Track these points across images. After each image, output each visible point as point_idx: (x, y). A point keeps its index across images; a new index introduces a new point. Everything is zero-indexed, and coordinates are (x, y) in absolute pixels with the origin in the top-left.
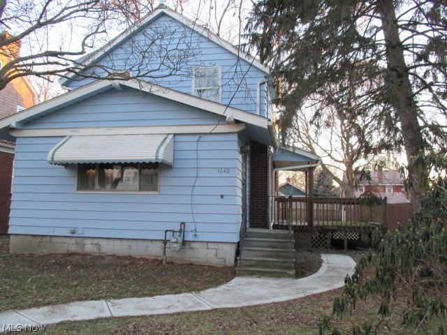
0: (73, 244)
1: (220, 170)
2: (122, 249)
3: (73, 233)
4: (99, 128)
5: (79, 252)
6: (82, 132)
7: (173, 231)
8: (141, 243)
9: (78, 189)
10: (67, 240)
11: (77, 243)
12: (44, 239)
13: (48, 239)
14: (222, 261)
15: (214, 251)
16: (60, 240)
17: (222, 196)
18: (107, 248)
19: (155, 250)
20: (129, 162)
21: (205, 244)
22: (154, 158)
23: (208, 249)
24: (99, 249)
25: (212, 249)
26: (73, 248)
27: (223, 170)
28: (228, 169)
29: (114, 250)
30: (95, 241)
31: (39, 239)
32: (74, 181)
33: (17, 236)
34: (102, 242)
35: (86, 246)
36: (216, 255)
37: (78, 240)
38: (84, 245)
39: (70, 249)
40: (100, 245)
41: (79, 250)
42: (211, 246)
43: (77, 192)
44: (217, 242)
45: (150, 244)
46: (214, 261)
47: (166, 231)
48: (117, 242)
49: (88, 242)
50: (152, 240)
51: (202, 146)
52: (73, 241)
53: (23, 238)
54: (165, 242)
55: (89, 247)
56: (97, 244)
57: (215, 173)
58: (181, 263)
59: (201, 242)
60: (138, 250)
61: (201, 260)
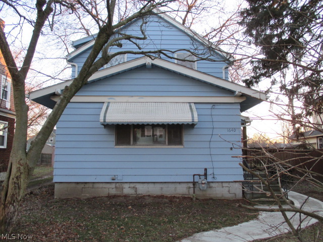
0: (113, 188)
1: (229, 129)
2: (155, 190)
3: (113, 180)
4: (132, 96)
5: (118, 195)
6: (118, 99)
7: (199, 175)
8: (170, 185)
9: (116, 145)
10: (108, 186)
11: (116, 187)
12: (87, 186)
13: (91, 185)
14: (234, 195)
15: (227, 189)
16: (101, 185)
17: (231, 149)
18: (142, 190)
19: (182, 190)
20: (160, 124)
21: (220, 184)
22: (191, 120)
23: (223, 187)
24: (136, 191)
25: (226, 187)
26: (113, 192)
27: (231, 129)
28: (235, 129)
29: (148, 191)
30: (132, 185)
31: (82, 186)
32: (113, 138)
33: (61, 184)
34: (138, 186)
35: (124, 189)
36: (229, 191)
37: (117, 185)
38: (122, 188)
39: (110, 192)
40: (136, 188)
41: (118, 193)
42: (224, 185)
43: (115, 147)
44: (229, 182)
45: (178, 186)
46: (228, 195)
47: (194, 175)
48: (151, 186)
49: (126, 186)
50: (180, 183)
51: (215, 112)
52: (113, 186)
53: (66, 185)
54: (194, 183)
55: (127, 190)
56: (134, 187)
57: (225, 132)
58: (203, 198)
59: (218, 182)
60: (169, 191)
61: (218, 196)
